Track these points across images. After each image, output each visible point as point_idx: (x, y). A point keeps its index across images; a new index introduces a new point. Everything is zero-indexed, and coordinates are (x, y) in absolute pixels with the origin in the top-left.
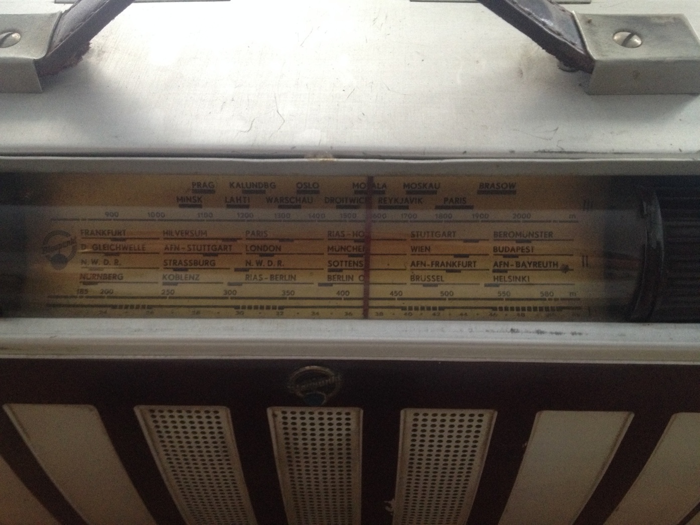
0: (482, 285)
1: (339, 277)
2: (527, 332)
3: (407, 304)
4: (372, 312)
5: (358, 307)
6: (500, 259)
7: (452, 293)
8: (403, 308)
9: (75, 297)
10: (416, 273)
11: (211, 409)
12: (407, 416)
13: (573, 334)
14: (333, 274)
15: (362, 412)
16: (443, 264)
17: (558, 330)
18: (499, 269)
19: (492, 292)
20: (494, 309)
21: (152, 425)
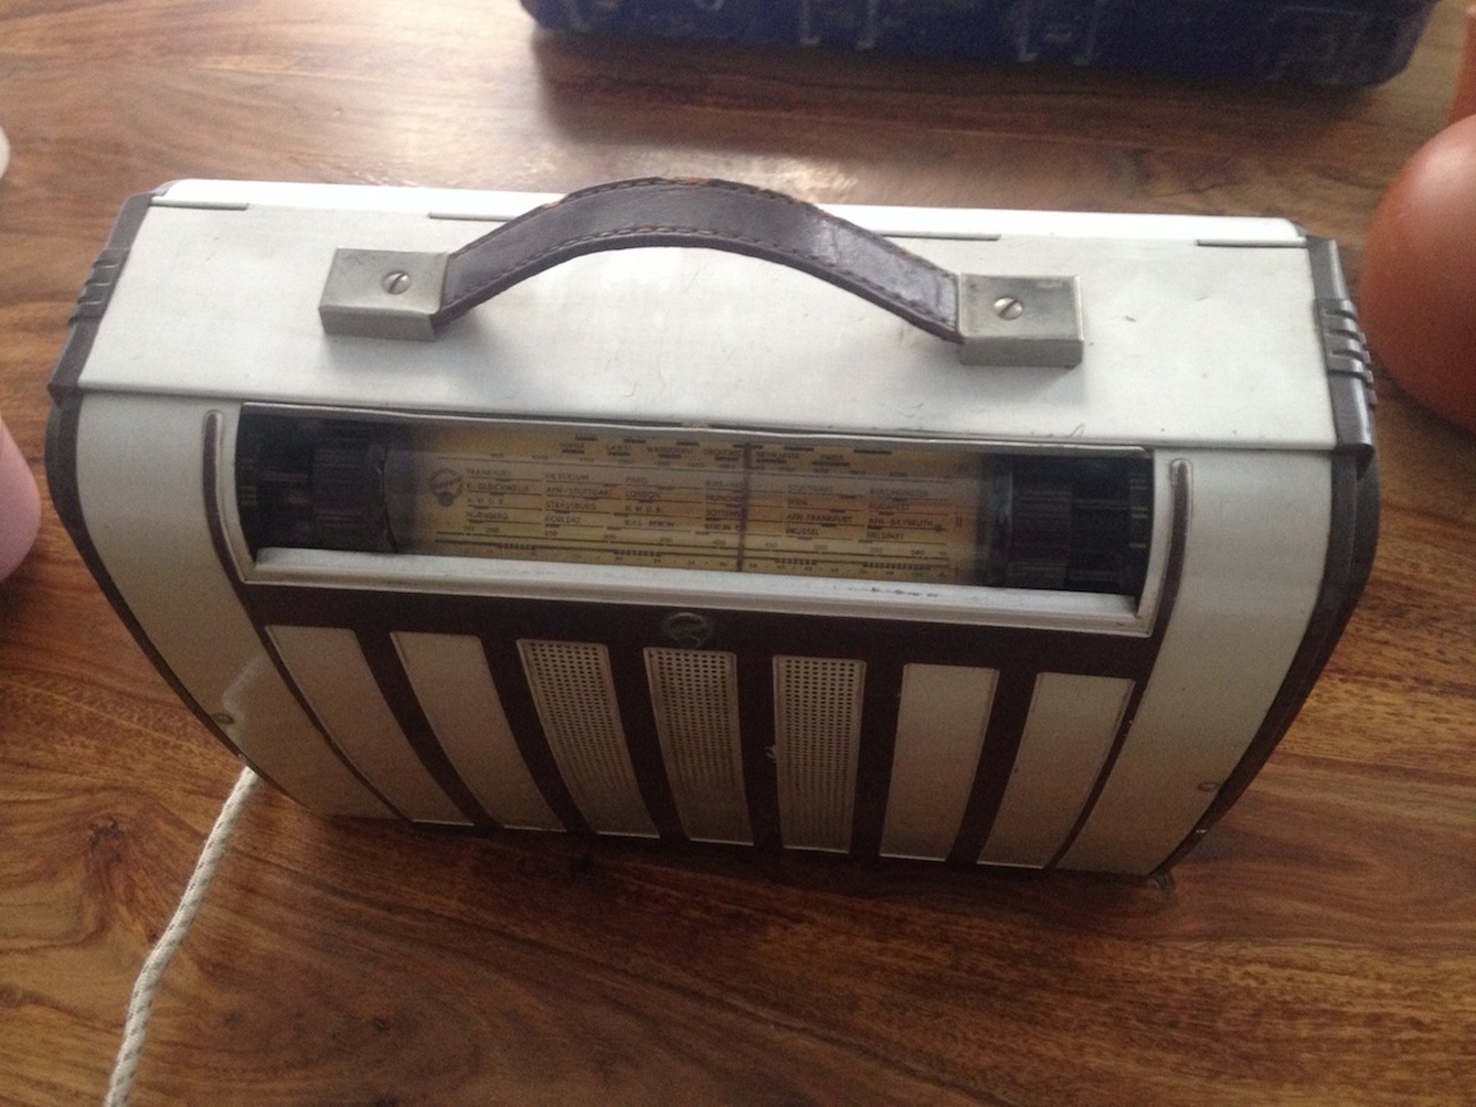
0: (856, 540)
1: (716, 527)
2: (888, 591)
3: (781, 555)
4: (747, 563)
5: (733, 557)
6: (875, 515)
7: (825, 547)
8: (777, 560)
9: (462, 534)
10: (793, 526)
11: (590, 645)
12: (780, 664)
13: (929, 595)
14: (709, 523)
15: (735, 657)
16: (819, 517)
17: (916, 591)
18: (874, 526)
19: (865, 548)
20: (865, 565)
21: (531, 657)
